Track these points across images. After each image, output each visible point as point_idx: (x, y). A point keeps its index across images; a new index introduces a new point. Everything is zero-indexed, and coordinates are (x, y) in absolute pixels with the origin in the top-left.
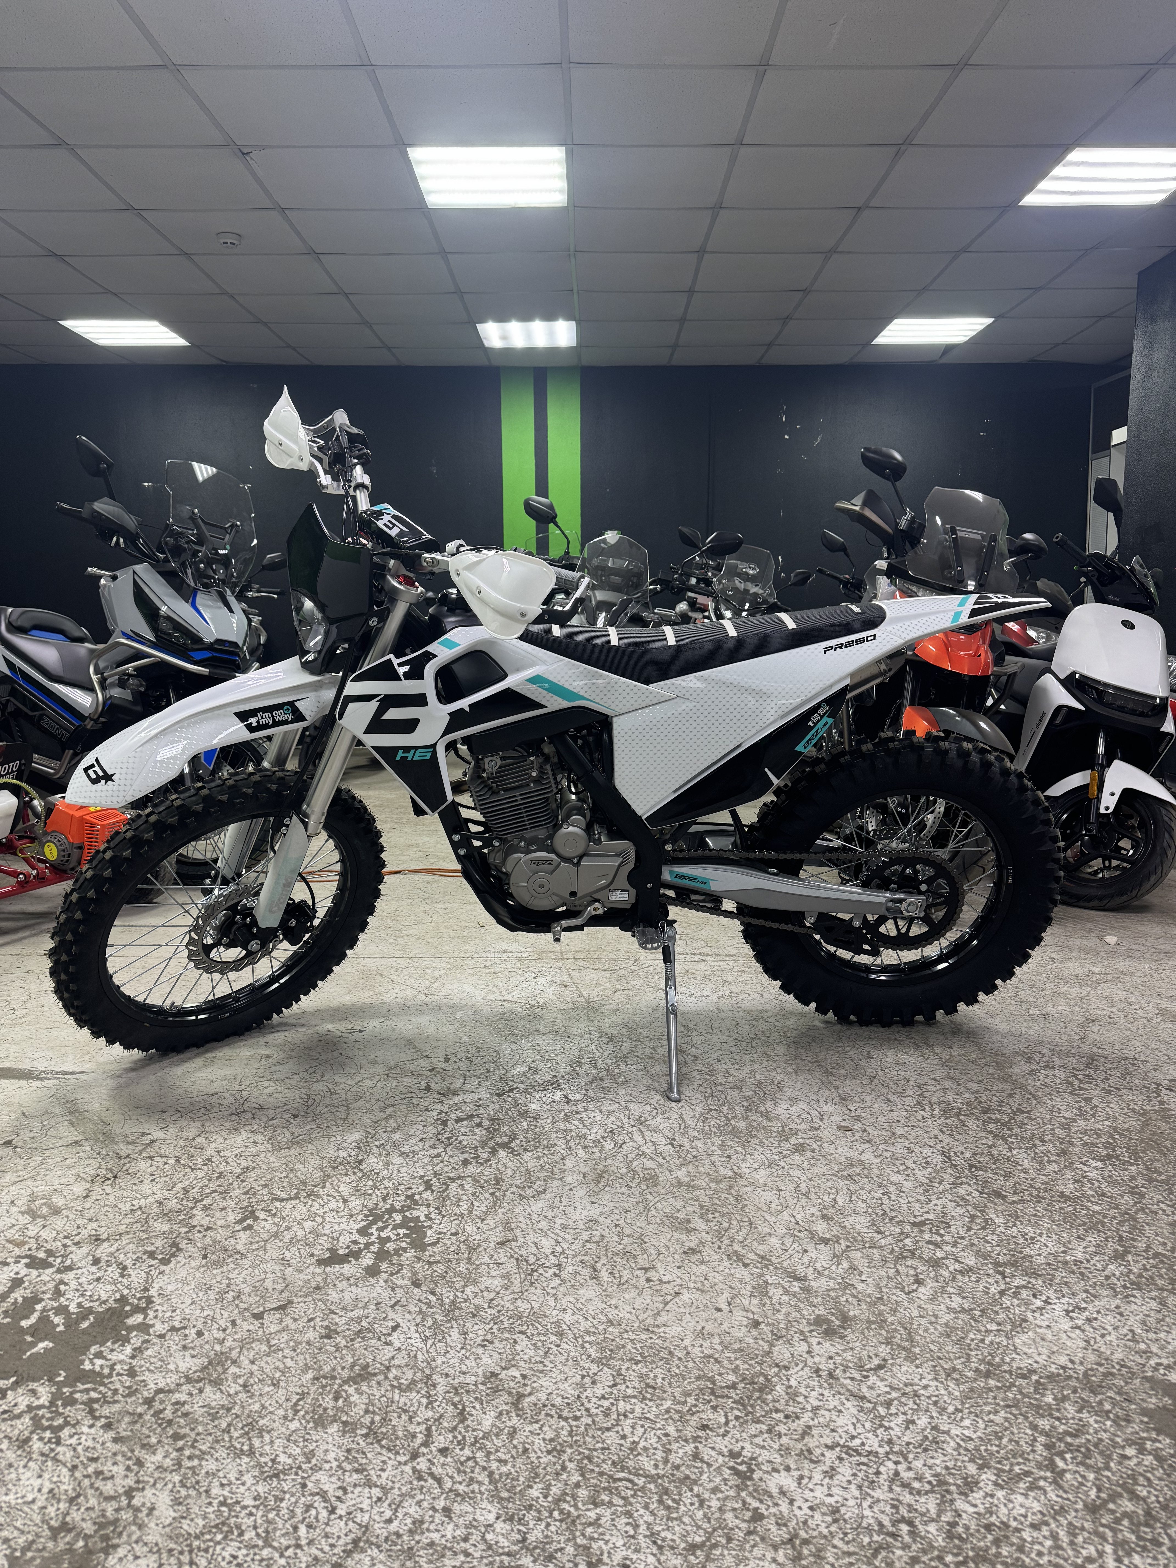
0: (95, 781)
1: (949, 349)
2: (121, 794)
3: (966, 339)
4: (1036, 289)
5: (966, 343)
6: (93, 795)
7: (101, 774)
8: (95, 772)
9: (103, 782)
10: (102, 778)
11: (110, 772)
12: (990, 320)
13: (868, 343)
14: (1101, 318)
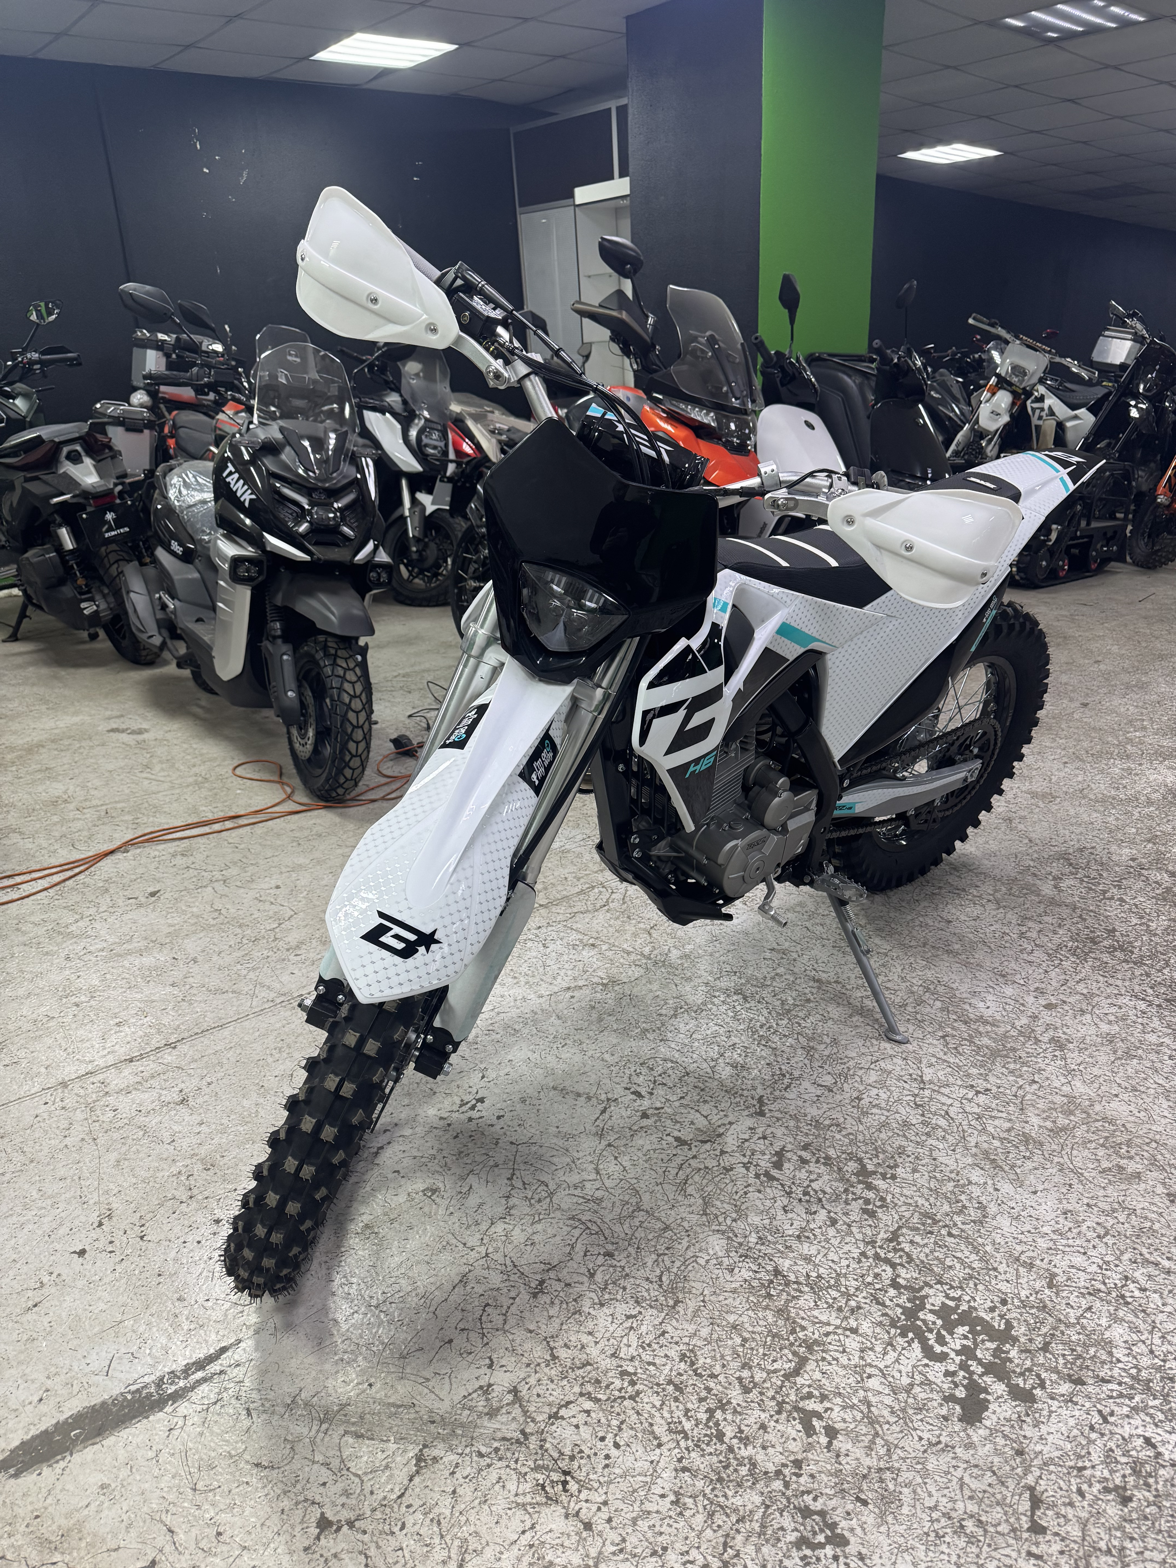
0: (408, 952)
1: (385, 73)
2: (457, 957)
3: (412, 64)
4: (526, 20)
5: (411, 69)
6: (413, 975)
7: (412, 937)
8: (397, 937)
9: (422, 949)
10: (418, 943)
11: (427, 930)
12: (453, 47)
13: (306, 58)
14: (555, 57)
